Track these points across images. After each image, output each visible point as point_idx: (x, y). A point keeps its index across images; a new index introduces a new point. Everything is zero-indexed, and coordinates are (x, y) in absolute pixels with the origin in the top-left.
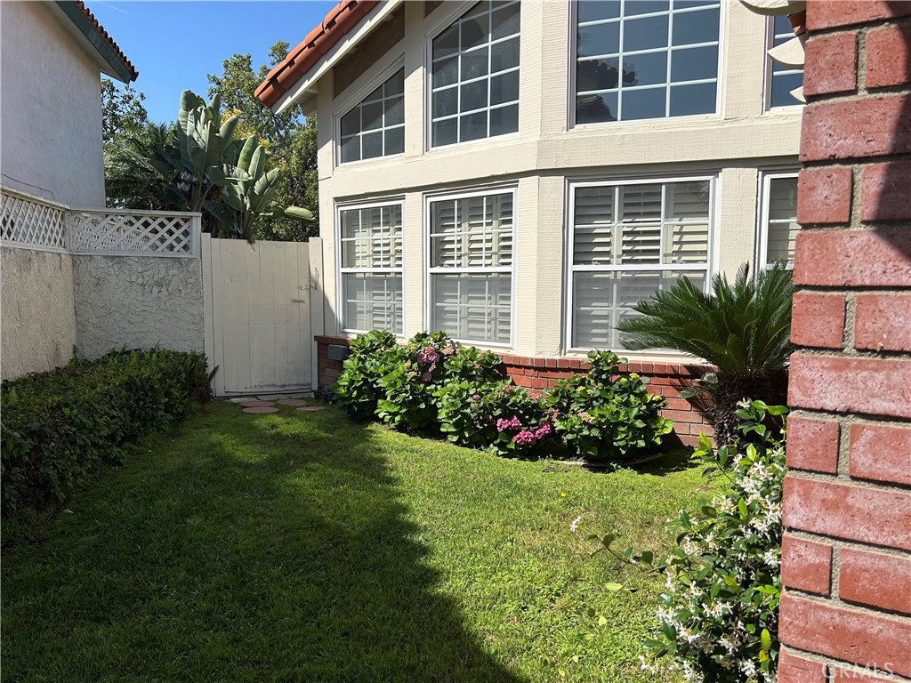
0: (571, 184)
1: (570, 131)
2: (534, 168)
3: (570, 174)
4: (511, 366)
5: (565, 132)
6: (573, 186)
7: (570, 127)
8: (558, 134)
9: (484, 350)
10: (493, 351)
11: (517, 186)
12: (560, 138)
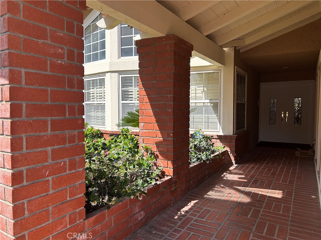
0: (120, 76)
1: (119, 59)
2: (109, 70)
3: (120, 72)
4: (104, 133)
5: (117, 59)
6: (121, 76)
7: (119, 58)
8: (115, 60)
9: (97, 128)
10: (100, 129)
11: (105, 76)
12: (116, 61)
